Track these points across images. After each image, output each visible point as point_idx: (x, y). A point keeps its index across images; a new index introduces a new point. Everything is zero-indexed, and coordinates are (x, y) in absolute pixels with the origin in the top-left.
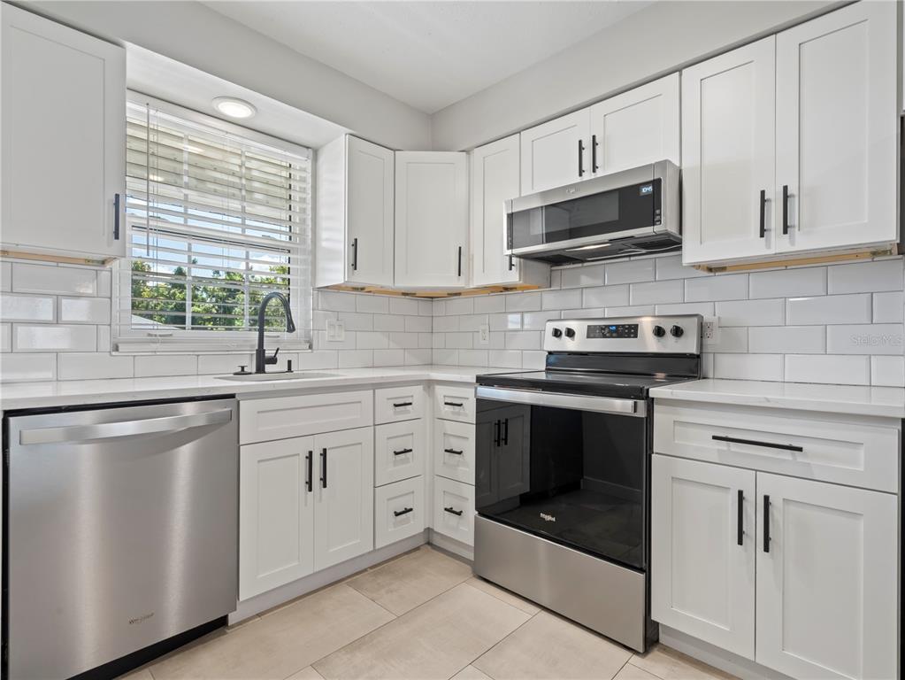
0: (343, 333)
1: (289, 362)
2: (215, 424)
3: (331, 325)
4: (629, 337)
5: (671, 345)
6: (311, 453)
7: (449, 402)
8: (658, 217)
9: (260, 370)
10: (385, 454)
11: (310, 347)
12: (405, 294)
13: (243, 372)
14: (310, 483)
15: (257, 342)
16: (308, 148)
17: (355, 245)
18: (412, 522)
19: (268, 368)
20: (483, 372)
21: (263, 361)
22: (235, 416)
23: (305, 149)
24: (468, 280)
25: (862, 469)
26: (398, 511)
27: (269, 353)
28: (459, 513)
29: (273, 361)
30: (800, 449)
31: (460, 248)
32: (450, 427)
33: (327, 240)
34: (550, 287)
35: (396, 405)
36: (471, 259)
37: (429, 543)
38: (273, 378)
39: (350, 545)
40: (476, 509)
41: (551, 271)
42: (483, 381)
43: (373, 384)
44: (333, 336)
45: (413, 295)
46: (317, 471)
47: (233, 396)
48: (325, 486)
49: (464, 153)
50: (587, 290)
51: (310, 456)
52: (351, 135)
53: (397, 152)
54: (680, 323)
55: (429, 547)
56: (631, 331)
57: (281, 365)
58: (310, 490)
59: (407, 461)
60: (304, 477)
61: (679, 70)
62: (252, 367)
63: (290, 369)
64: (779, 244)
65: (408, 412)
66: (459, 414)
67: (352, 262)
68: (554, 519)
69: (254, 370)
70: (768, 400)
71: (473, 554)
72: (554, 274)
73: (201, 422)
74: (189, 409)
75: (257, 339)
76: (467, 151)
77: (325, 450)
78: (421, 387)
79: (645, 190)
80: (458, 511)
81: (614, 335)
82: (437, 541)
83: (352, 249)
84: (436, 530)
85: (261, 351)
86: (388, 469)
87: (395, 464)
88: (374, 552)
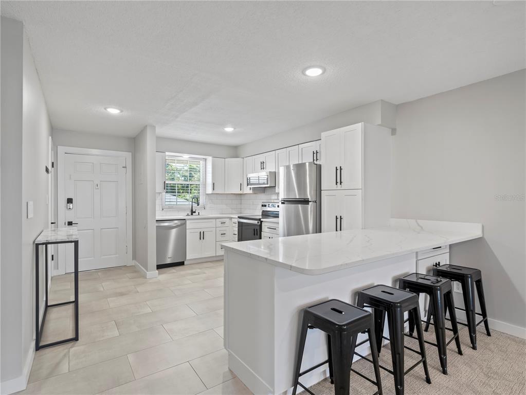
2: (182, 225)
3: (210, 203)
7: (234, 222)
9: (192, 214)
10: (219, 233)
11: (204, 209)
13: (188, 215)
15: (191, 208)
19: (194, 214)
20: (240, 215)
21: (193, 212)
22: (185, 223)
24: (243, 191)
27: (194, 211)
29: (195, 212)
31: (241, 183)
32: (233, 228)
35: (221, 223)
38: (195, 216)
39: (210, 253)
42: (239, 217)
43: (216, 218)
44: (210, 206)
46: (202, 236)
47: (185, 220)
48: (203, 239)
51: (200, 233)
52: (213, 157)
53: (225, 159)
57: (197, 213)
58: (200, 240)
59: (224, 236)
60: (199, 237)
62: (190, 214)
63: (199, 214)
65: (225, 225)
66: (235, 225)
67: (213, 188)
73: (179, 224)
74: (176, 222)
76: (243, 158)
77: (204, 232)
78: (228, 219)
83: (213, 185)
85: (192, 210)
86: (219, 238)
87: (222, 237)
88: (216, 256)
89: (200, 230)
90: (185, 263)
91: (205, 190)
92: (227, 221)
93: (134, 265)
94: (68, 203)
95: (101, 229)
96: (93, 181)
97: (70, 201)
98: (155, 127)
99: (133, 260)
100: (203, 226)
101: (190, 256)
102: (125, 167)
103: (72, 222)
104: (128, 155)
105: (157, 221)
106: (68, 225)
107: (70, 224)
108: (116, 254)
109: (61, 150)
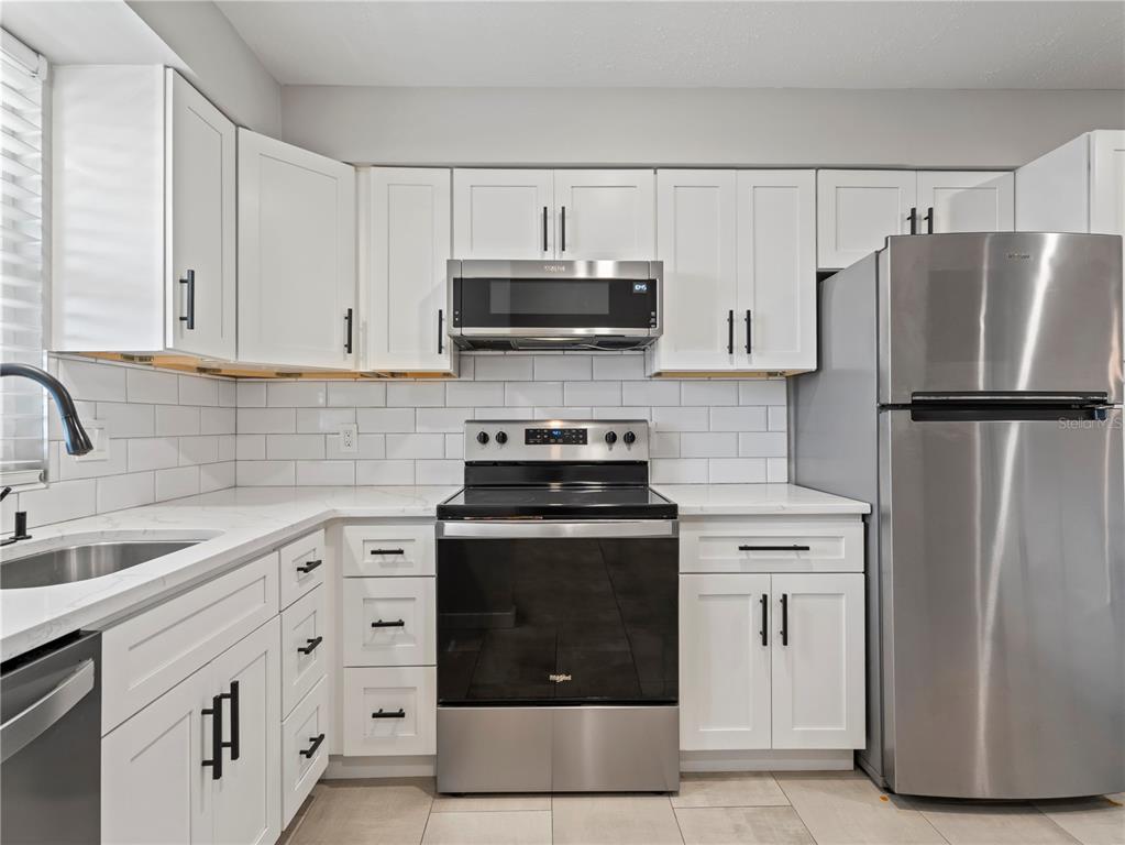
0: (106, 441)
1: (21, 517)
4: (578, 443)
5: (620, 453)
7: (377, 549)
8: (653, 320)
11: (44, 478)
12: (202, 370)
14: (216, 763)
16: (37, 53)
17: (190, 281)
18: (318, 758)
23: (33, 54)
25: (843, 557)
28: (399, 715)
30: (807, 548)
31: (350, 311)
32: (378, 587)
34: (459, 376)
41: (460, 355)
45: (215, 372)
48: (235, 756)
49: (352, 168)
50: (511, 385)
51: (216, 708)
52: (177, 71)
53: (239, 129)
54: (634, 429)
56: (579, 437)
61: (655, 168)
63: (21, 532)
64: (740, 362)
65: (312, 577)
66: (395, 566)
67: (183, 312)
68: (569, 678)
70: (784, 508)
71: (432, 768)
72: (464, 360)
76: (356, 167)
77: (235, 685)
79: (637, 287)
81: (560, 440)
83: (181, 288)
84: (346, 754)
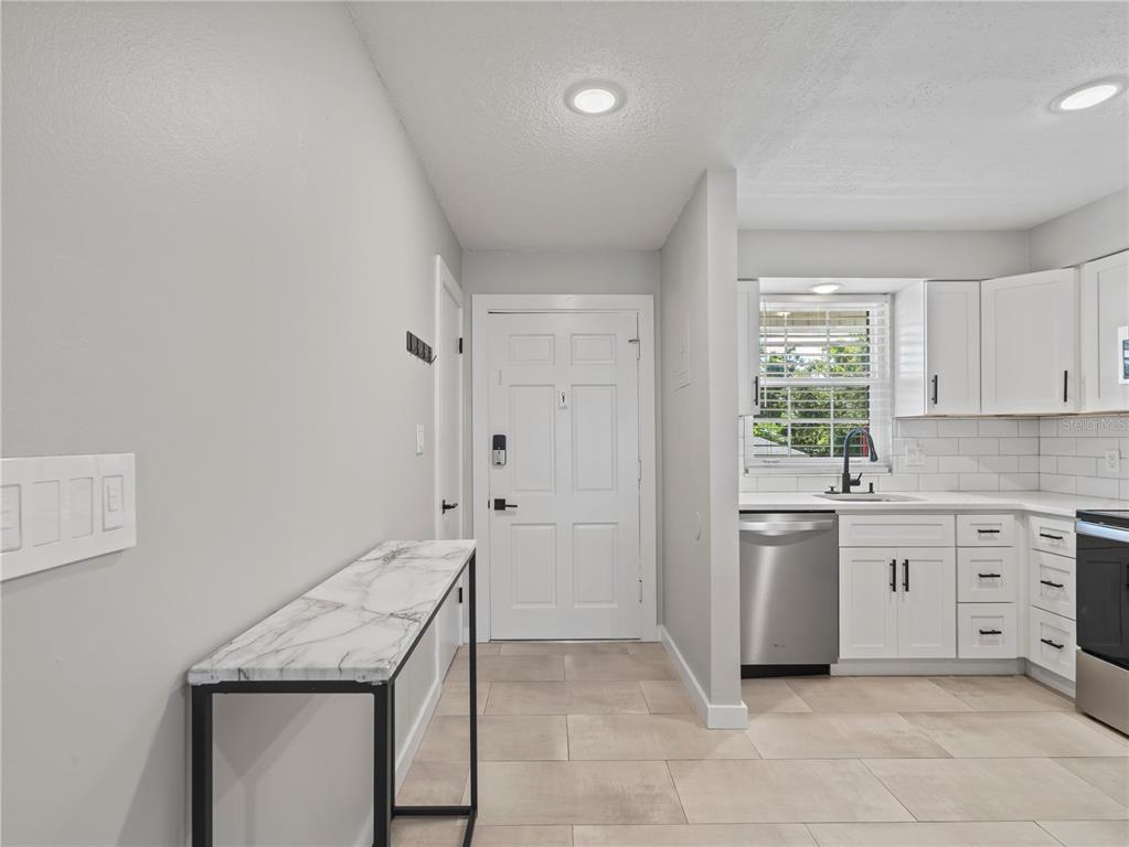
0: (924, 456)
1: (871, 485)
2: (821, 530)
3: (910, 451)
6: (894, 561)
7: (1046, 534)
9: (846, 490)
10: (969, 573)
11: (890, 471)
12: (998, 416)
13: (832, 491)
14: (894, 585)
15: (843, 468)
16: (885, 294)
17: (935, 380)
18: (1001, 645)
19: (852, 488)
21: (848, 483)
22: (834, 527)
23: (883, 297)
26: (984, 630)
27: (853, 476)
28: (1060, 647)
29: (857, 483)
31: (1066, 372)
32: (1047, 559)
33: (906, 363)
35: (980, 531)
36: (1081, 382)
37: (1025, 675)
39: (932, 646)
40: (1078, 644)
42: (1082, 516)
43: (955, 510)
44: (913, 461)
45: (1010, 416)
46: (900, 575)
47: (833, 511)
48: (907, 590)
49: (1072, 269)
51: (894, 564)
52: (930, 281)
53: (983, 282)
55: (1025, 678)
57: (864, 487)
58: (894, 590)
59: (995, 586)
60: (889, 580)
62: (839, 487)
63: (871, 491)
65: (996, 539)
66: (1057, 546)
67: (932, 396)
69: (841, 490)
71: (1074, 692)
75: (843, 464)
76: (1076, 266)
77: (907, 561)
78: (1012, 516)
80: (1058, 644)
82: (1035, 673)
83: (932, 384)
84: (1031, 660)
85: (846, 475)
86: (972, 589)
87: (980, 585)
88: (957, 660)
89: (889, 555)
90: (834, 669)
91: (893, 405)
92: (1006, 522)
93: (660, 640)
94: (495, 448)
95: (575, 524)
96: (553, 386)
97: (499, 442)
98: (735, 170)
99: (658, 623)
100: (898, 538)
101: (852, 647)
102: (637, 340)
103: (504, 501)
104: (645, 303)
105: (741, 512)
106: (496, 508)
107: (500, 505)
108: (612, 602)
109: (481, 303)
